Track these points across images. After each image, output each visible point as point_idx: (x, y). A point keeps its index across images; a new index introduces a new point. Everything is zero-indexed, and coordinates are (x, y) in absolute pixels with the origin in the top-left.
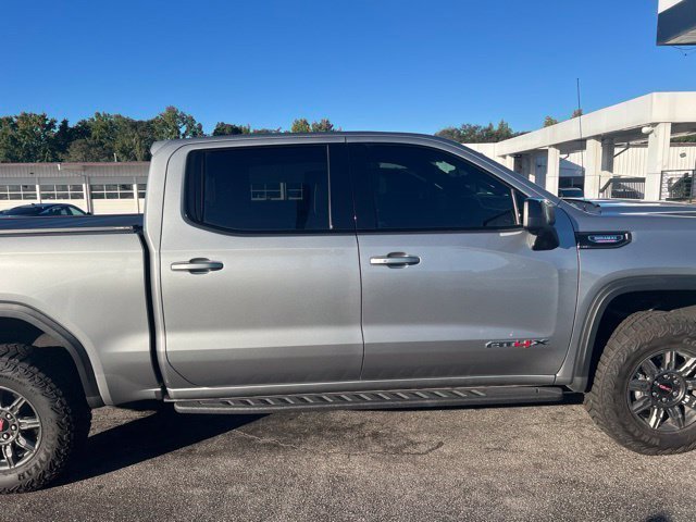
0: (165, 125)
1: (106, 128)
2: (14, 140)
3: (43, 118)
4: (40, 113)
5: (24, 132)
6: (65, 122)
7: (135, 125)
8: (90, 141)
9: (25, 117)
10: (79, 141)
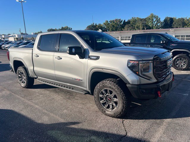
0: (149, 19)
1: (134, 21)
2: (113, 26)
3: (120, 20)
4: (119, 19)
5: (115, 24)
6: (125, 20)
7: (141, 20)
8: (130, 25)
9: (116, 20)
10: (127, 25)
